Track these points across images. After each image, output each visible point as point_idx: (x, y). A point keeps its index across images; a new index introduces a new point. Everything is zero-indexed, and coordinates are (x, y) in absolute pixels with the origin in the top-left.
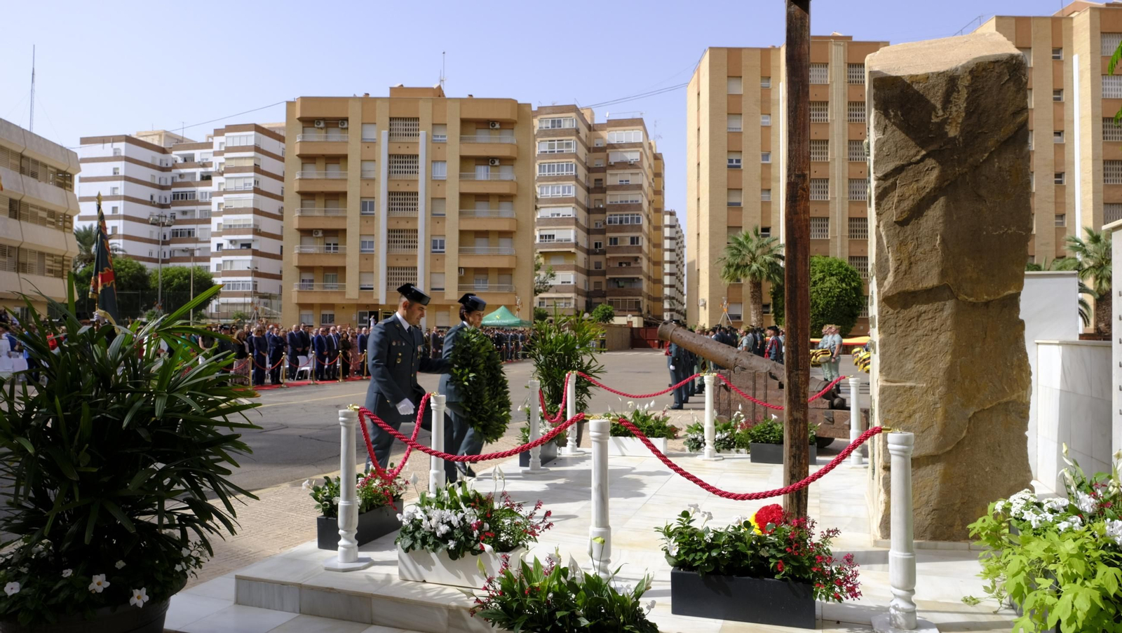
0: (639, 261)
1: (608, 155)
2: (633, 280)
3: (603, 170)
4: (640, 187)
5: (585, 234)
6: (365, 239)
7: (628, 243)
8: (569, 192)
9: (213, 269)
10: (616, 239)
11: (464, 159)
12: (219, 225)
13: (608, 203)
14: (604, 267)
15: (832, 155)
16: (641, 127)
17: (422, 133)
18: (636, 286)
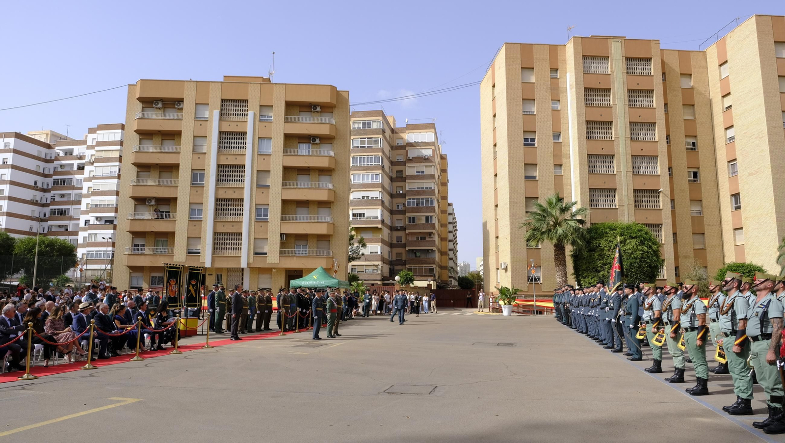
0: (432, 236)
1: (407, 152)
2: (427, 251)
3: (404, 163)
4: (433, 177)
5: (389, 214)
6: (194, 207)
7: (424, 221)
8: (377, 179)
9: (80, 241)
10: (414, 218)
11: (288, 137)
12: (88, 204)
13: (407, 189)
14: (404, 241)
15: (616, 134)
16: (433, 130)
17: (251, 114)
18: (430, 256)
